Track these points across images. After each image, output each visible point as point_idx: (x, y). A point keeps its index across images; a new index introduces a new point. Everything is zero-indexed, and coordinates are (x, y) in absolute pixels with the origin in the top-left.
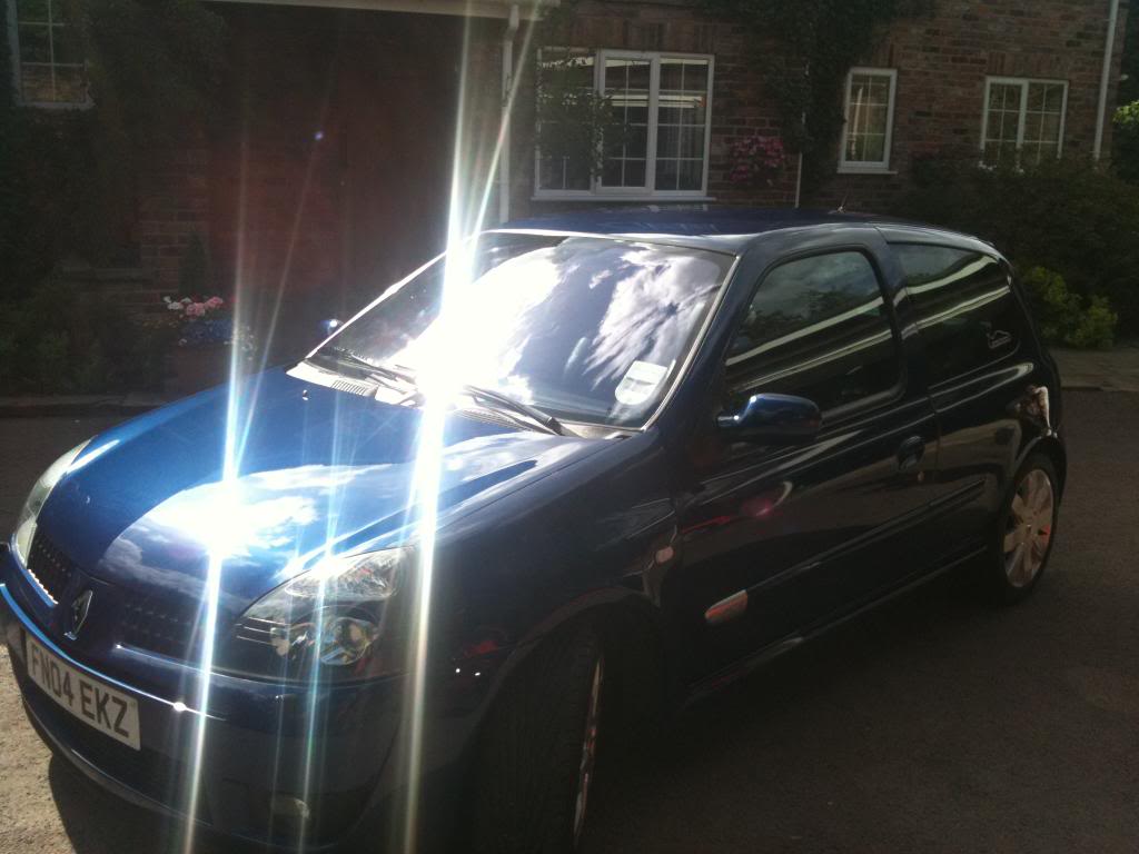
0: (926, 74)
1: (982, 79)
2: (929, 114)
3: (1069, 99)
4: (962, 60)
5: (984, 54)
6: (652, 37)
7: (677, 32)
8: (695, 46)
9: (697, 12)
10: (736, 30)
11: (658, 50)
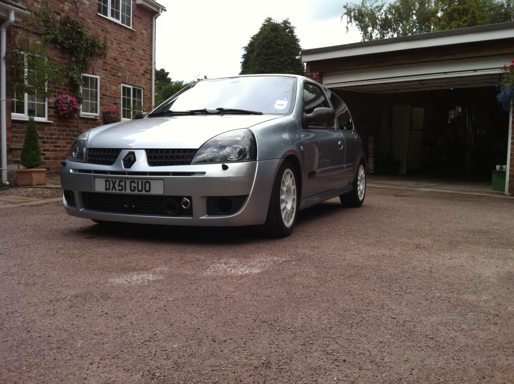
0: (104, 79)
1: (120, 84)
2: (106, 96)
3: (144, 95)
4: (114, 76)
5: (120, 75)
6: (25, 44)
7: (34, 44)
8: (41, 52)
9: (41, 37)
10: (55, 48)
11: (27, 50)
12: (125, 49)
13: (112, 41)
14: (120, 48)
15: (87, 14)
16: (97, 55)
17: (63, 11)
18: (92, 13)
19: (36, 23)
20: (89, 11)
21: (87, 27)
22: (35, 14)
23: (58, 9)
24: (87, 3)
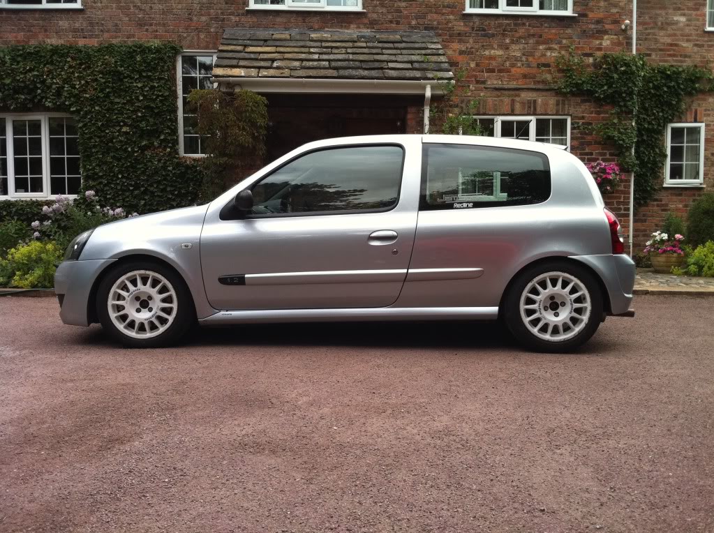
6: (530, 107)
7: (545, 104)
8: (557, 111)
9: (558, 92)
10: (583, 101)
11: (534, 114)
15: (682, 35)
16: (702, 92)
17: (599, 49)
18: (693, 32)
19: (549, 77)
20: (687, 30)
21: (681, 56)
22: (547, 65)
23: (590, 49)
24: (683, 19)
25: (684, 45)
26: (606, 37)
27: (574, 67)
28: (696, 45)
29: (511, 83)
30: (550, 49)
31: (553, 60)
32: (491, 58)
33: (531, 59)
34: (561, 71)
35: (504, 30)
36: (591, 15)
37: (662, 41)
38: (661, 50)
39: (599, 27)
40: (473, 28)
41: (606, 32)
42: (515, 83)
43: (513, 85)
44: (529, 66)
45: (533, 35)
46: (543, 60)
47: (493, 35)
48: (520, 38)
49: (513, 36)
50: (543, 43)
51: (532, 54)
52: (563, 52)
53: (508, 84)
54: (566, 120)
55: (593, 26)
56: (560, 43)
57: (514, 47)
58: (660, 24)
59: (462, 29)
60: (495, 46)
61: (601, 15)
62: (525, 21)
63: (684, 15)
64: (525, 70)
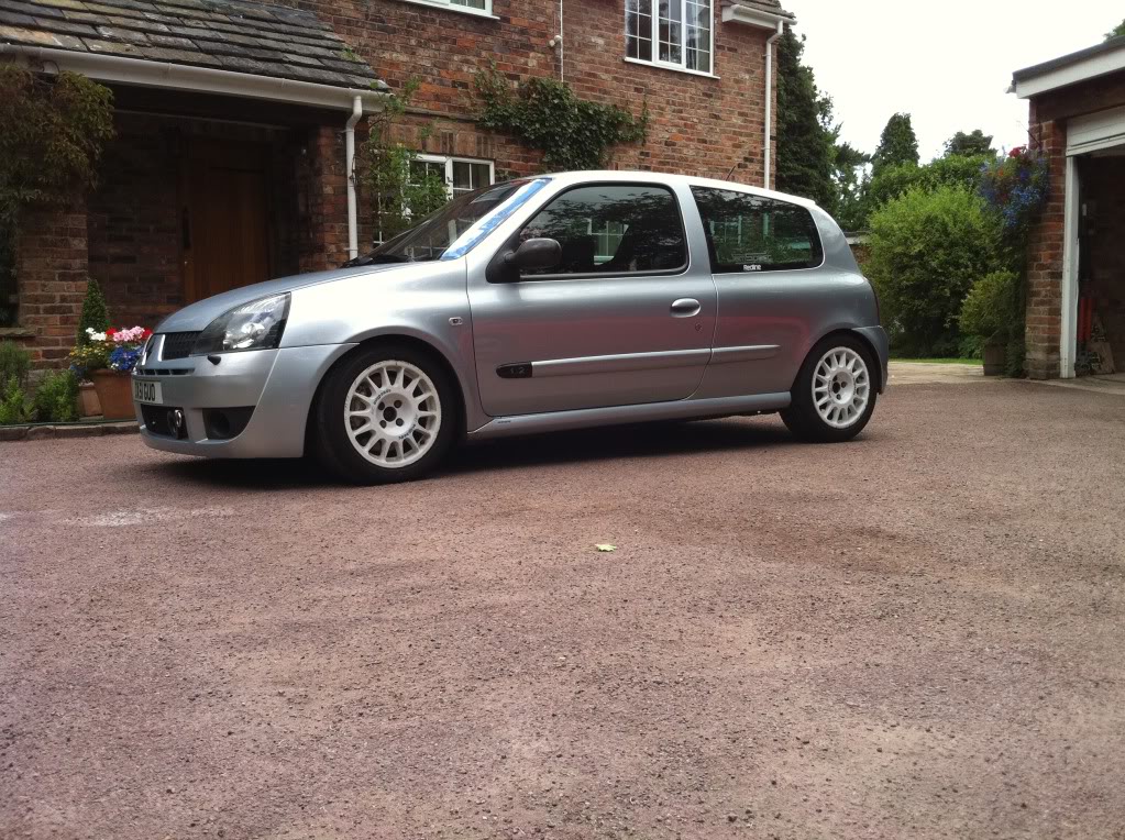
6: (445, 144)
7: (464, 141)
8: (479, 153)
9: (479, 126)
10: (509, 142)
11: (451, 154)
12: (695, 120)
13: (662, 109)
14: (682, 119)
15: (600, 64)
16: (623, 141)
17: (525, 71)
18: (612, 61)
19: (466, 102)
20: (606, 57)
21: (600, 90)
22: (465, 85)
23: (515, 68)
24: (601, 41)
25: (603, 77)
26: (532, 54)
27: (498, 93)
28: (615, 79)
29: (420, 105)
30: (467, 62)
31: (471, 78)
32: (393, 64)
33: (444, 73)
34: (481, 95)
35: (409, 26)
36: (514, 21)
37: (579, 68)
38: (579, 80)
39: (524, 39)
40: (367, 16)
41: (531, 48)
42: (425, 106)
43: (422, 108)
44: (441, 83)
45: (446, 39)
46: (458, 77)
47: (394, 31)
48: (430, 40)
49: (420, 36)
50: (460, 52)
51: (444, 66)
52: (483, 69)
53: (416, 106)
54: (488, 166)
55: (517, 37)
56: (478, 55)
57: (421, 52)
58: (576, 44)
59: (353, 14)
60: (398, 47)
61: (525, 23)
62: (434, 15)
63: (601, 36)
64: (436, 88)
